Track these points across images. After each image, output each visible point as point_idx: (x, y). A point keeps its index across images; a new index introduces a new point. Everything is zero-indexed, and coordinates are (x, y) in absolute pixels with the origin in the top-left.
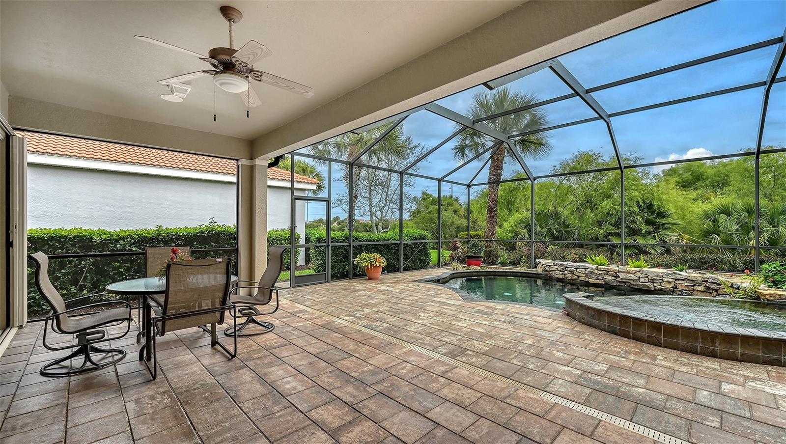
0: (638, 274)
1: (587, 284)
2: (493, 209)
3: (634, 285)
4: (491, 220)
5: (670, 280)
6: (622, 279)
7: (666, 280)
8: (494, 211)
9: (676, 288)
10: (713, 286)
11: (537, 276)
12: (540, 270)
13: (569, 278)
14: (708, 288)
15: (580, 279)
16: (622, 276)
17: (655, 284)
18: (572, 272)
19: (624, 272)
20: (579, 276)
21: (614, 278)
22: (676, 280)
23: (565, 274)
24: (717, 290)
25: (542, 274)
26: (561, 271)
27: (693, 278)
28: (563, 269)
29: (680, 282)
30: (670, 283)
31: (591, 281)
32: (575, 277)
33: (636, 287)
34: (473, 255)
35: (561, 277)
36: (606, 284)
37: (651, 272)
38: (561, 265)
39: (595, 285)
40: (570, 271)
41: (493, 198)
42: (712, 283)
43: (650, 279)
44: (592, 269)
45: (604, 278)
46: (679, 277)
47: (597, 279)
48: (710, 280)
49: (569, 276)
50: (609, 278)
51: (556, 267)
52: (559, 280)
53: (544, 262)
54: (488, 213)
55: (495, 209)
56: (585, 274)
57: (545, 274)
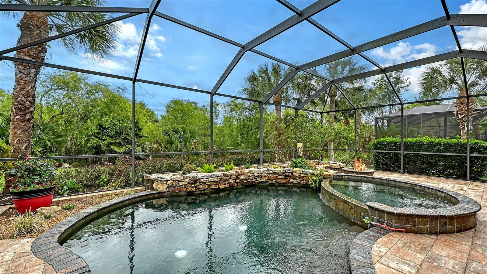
1: (219, 191)
2: (29, 108)
4: (25, 125)
5: (266, 175)
6: (241, 180)
7: (264, 175)
8: (31, 112)
9: (269, 179)
10: (290, 174)
12: (161, 188)
13: (202, 189)
18: (205, 183)
20: (209, 185)
22: (268, 174)
23: (196, 186)
25: (165, 192)
26: (192, 184)
27: (278, 172)
29: (271, 175)
31: (221, 187)
33: (247, 184)
35: (193, 189)
39: (223, 190)
40: (202, 182)
41: (28, 92)
43: (256, 177)
45: (229, 182)
46: (271, 172)
47: (225, 184)
48: (287, 171)
49: (202, 187)
50: (232, 181)
51: (186, 180)
53: (168, 176)
54: (17, 115)
55: (32, 109)
56: (216, 181)
57: (171, 190)
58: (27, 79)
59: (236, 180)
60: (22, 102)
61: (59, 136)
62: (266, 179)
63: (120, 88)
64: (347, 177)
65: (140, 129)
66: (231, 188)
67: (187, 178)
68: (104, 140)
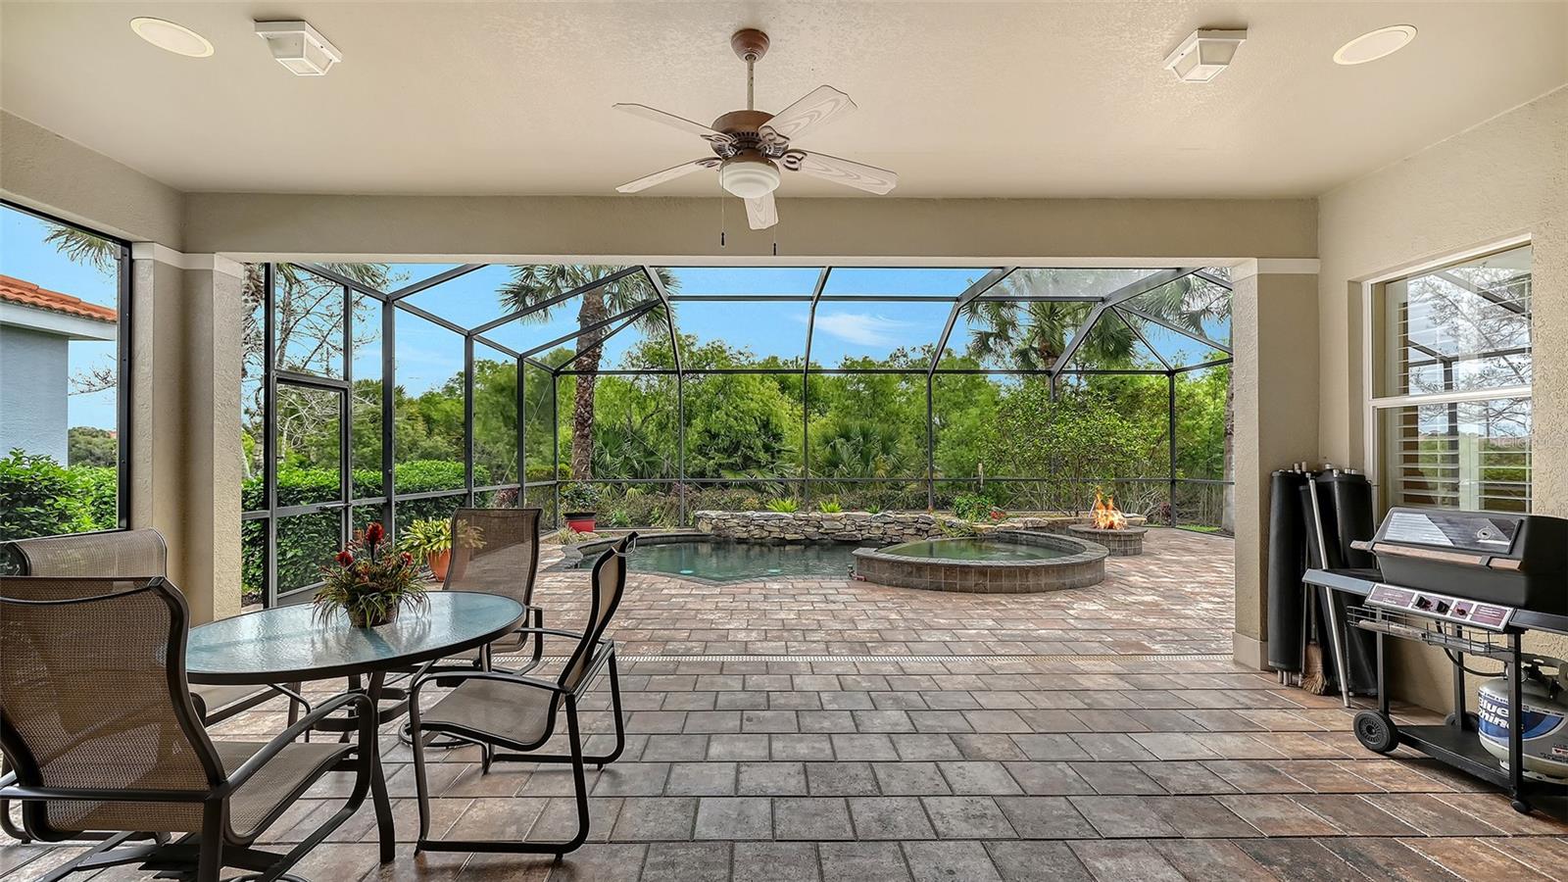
0: (844, 521)
1: (782, 542)
2: (588, 421)
3: (839, 536)
4: (584, 442)
5: (880, 525)
6: (825, 529)
7: (875, 525)
8: (589, 426)
10: (924, 526)
11: (703, 539)
12: (705, 528)
13: (756, 536)
14: (919, 530)
15: (772, 535)
16: (826, 525)
17: (863, 532)
18: (762, 527)
19: (827, 520)
20: (770, 532)
21: (816, 529)
22: (885, 524)
23: (749, 531)
24: (927, 531)
25: (710, 535)
26: (744, 527)
27: (904, 520)
28: (747, 523)
29: (889, 526)
30: (879, 528)
31: (788, 537)
32: (765, 534)
33: (842, 539)
34: (583, 511)
35: (745, 535)
36: (807, 538)
37: (859, 517)
38: (745, 517)
39: (792, 542)
40: (757, 525)
41: (586, 401)
42: (923, 523)
43: (857, 526)
44: (788, 518)
45: (804, 530)
46: (889, 520)
47: (795, 533)
49: (756, 533)
50: (810, 530)
51: (735, 520)
52: (740, 541)
53: (713, 514)
54: (578, 430)
55: (590, 422)
56: (779, 527)
57: (717, 533)
58: (585, 384)
59: (818, 528)
60: (581, 415)
61: (652, 454)
62: (878, 533)
63: (741, 354)
64: (1025, 536)
65: (777, 437)
66: (808, 543)
67: (737, 517)
68: (710, 459)
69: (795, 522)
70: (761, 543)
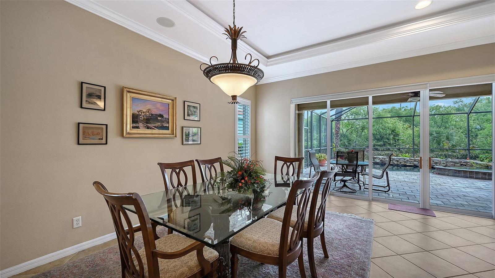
1: (406, 166)
5: (444, 162)
7: (442, 162)
8: (339, 133)
9: (447, 165)
15: (401, 164)
18: (398, 161)
20: (401, 163)
21: (418, 163)
24: (466, 165)
27: (455, 161)
29: (448, 163)
31: (407, 164)
32: (399, 163)
36: (414, 165)
37: (435, 160)
39: (409, 166)
40: (396, 161)
42: (464, 162)
44: (407, 159)
46: (448, 161)
49: (396, 163)
53: (381, 157)
54: (336, 134)
56: (404, 161)
57: (381, 162)
58: (338, 123)
60: (337, 131)
65: (398, 135)
66: (415, 167)
69: (410, 160)
70: (397, 165)
